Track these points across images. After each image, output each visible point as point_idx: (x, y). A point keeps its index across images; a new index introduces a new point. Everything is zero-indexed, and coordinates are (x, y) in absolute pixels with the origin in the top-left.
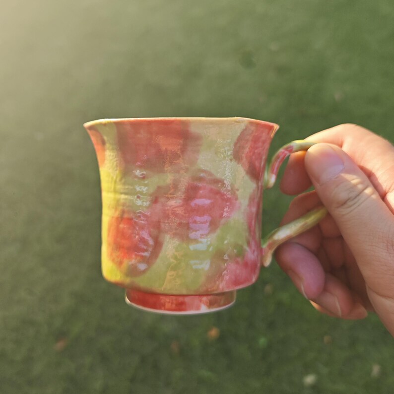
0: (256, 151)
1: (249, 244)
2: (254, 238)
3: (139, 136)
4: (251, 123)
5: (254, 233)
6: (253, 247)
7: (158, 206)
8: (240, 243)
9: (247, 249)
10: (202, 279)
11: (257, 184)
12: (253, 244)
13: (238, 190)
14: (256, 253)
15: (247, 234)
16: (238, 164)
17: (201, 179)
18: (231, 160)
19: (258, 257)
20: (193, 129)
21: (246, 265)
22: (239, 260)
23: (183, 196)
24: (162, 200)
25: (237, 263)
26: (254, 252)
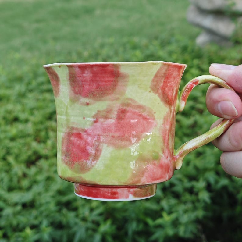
0: (168, 84)
1: (163, 152)
2: (167, 147)
3: (84, 75)
4: (165, 64)
5: (168, 144)
6: (167, 154)
7: (98, 124)
8: (157, 150)
9: (162, 155)
10: (129, 175)
11: (170, 108)
12: (166, 151)
13: (155, 113)
14: (169, 158)
15: (162, 144)
16: (156, 94)
17: (128, 105)
18: (150, 92)
19: (170, 161)
20: (122, 70)
21: (161, 166)
22: (156, 162)
23: (116, 118)
24: (101, 120)
25: (154, 164)
26: (167, 157)
